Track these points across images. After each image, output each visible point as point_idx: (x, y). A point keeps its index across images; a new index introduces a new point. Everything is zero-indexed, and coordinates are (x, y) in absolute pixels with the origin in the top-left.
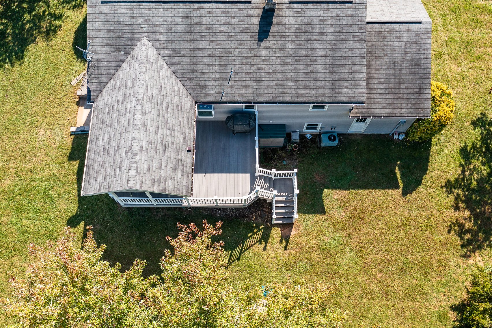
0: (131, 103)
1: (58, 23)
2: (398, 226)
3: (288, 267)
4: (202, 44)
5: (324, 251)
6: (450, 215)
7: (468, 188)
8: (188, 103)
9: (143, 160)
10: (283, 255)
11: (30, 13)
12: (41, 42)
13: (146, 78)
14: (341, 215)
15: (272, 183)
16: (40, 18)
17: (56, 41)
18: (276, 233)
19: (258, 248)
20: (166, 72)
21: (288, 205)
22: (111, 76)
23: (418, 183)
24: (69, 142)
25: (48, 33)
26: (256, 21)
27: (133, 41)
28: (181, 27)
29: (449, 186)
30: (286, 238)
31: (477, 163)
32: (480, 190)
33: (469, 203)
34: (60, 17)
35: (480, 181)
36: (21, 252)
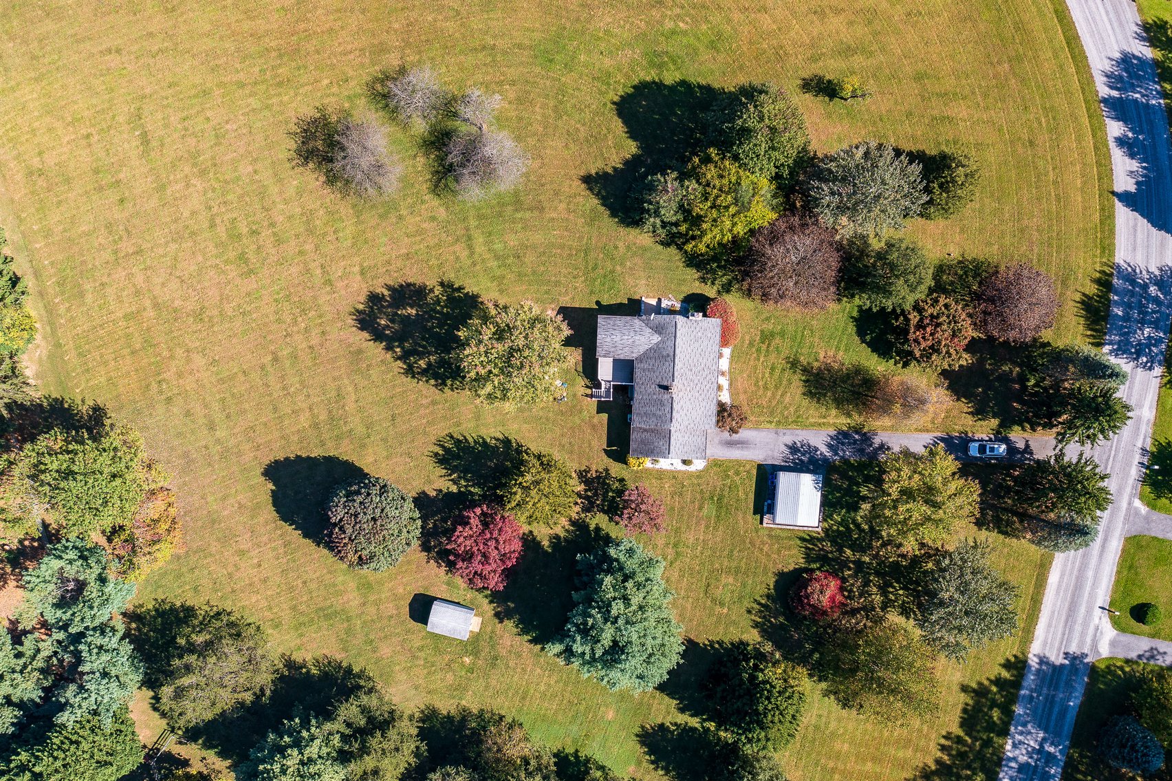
0: (632, 334)
1: (709, 283)
2: (590, 444)
3: (575, 395)
4: (658, 361)
5: (581, 411)
6: (594, 468)
7: (606, 478)
8: (635, 355)
9: (608, 339)
10: (580, 393)
11: (717, 267)
12: (697, 276)
13: (642, 339)
14: (595, 421)
15: (608, 391)
16: (713, 272)
17: (697, 283)
18: (589, 391)
19: (583, 383)
20: (647, 347)
21: (601, 397)
22: (647, 325)
23: (609, 456)
24: (637, 297)
25: (703, 278)
26: (665, 384)
27: (660, 334)
28: (664, 353)
29: (607, 470)
30: (587, 395)
31: (617, 484)
32: (604, 483)
33: (598, 477)
34: (713, 283)
35: (609, 484)
36: (586, 280)
